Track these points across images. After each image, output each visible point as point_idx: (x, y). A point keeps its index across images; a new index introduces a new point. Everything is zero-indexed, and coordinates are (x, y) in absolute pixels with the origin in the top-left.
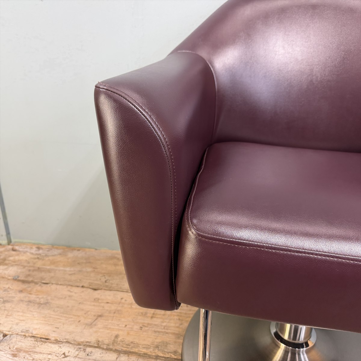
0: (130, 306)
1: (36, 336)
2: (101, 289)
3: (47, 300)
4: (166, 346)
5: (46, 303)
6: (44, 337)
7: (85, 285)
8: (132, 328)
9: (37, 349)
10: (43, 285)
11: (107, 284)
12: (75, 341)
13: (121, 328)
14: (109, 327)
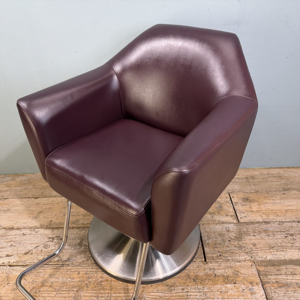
0: (57, 205)
1: (6, 228)
2: (40, 197)
3: (9, 208)
4: (78, 222)
5: (8, 210)
6: (10, 227)
7: (29, 196)
8: (59, 216)
9: (8, 234)
10: (4, 200)
11: (43, 194)
12: (28, 227)
13: (53, 217)
14: (46, 217)
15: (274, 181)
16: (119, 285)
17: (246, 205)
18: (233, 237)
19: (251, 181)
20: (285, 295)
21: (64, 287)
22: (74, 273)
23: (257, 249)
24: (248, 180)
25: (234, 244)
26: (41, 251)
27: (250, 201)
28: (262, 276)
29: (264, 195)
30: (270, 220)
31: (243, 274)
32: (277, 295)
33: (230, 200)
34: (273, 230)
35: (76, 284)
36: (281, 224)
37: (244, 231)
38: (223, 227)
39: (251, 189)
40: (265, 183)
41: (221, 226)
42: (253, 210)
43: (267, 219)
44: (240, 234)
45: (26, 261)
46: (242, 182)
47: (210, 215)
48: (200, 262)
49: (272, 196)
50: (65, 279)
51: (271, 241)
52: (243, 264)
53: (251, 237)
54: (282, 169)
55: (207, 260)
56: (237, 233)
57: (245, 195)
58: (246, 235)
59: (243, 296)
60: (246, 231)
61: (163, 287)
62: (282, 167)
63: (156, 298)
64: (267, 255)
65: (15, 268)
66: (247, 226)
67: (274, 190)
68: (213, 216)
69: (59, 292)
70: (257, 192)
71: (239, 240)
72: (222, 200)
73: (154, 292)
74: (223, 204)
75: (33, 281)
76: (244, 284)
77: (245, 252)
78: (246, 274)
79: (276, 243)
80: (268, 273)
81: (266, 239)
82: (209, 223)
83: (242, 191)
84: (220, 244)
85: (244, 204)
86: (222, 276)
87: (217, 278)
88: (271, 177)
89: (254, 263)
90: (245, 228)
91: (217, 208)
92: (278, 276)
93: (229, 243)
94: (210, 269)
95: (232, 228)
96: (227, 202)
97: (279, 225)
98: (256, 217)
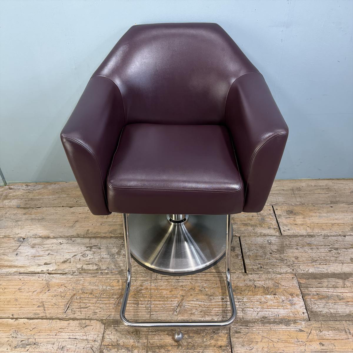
1: (42, 236)
2: (75, 206)
3: (43, 217)
4: (116, 231)
5: (43, 219)
6: (47, 236)
7: (64, 205)
8: (96, 225)
9: (45, 243)
10: (37, 208)
11: (77, 203)
12: (64, 236)
13: (90, 226)
14: (83, 226)
15: (322, 194)
16: (158, 293)
17: (289, 218)
18: (275, 249)
19: (297, 193)
20: (325, 306)
21: (104, 294)
22: (113, 281)
23: (299, 262)
24: (293, 192)
25: (275, 256)
26: (79, 260)
27: (295, 214)
28: (302, 288)
29: (310, 208)
30: (315, 233)
31: (284, 286)
32: (317, 307)
33: (273, 212)
34: (317, 244)
35: (116, 292)
36: (326, 237)
37: (286, 244)
39: (297, 201)
40: (312, 195)
41: (263, 238)
42: (297, 223)
43: (312, 232)
44: (282, 247)
45: (64, 269)
46: (287, 194)
48: (239, 273)
49: (318, 209)
50: (105, 287)
51: (314, 255)
52: (284, 276)
53: (293, 250)
54: (331, 181)
55: (247, 272)
56: (279, 246)
57: (289, 207)
58: (288, 248)
59: (282, 306)
60: (289, 245)
61: (203, 296)
62: (331, 178)
63: (195, 307)
64: (309, 269)
65: (54, 275)
66: (290, 239)
67: (322, 202)
68: (254, 228)
69: (99, 299)
70: (302, 204)
71: (281, 253)
72: (264, 212)
73: (194, 301)
74: (266, 217)
75: (73, 288)
76: (284, 295)
77: (286, 265)
78: (287, 286)
79: (319, 256)
80: (309, 286)
81: (309, 252)
82: (251, 235)
83: (286, 204)
84: (261, 257)
85: (288, 216)
86: (262, 288)
87: (257, 289)
88: (318, 189)
89: (296, 276)
90: (288, 241)
91: (259, 220)
92: (319, 288)
93: (270, 256)
94: (250, 280)
95: (274, 240)
96: (270, 214)
97: (323, 238)
98: (300, 230)
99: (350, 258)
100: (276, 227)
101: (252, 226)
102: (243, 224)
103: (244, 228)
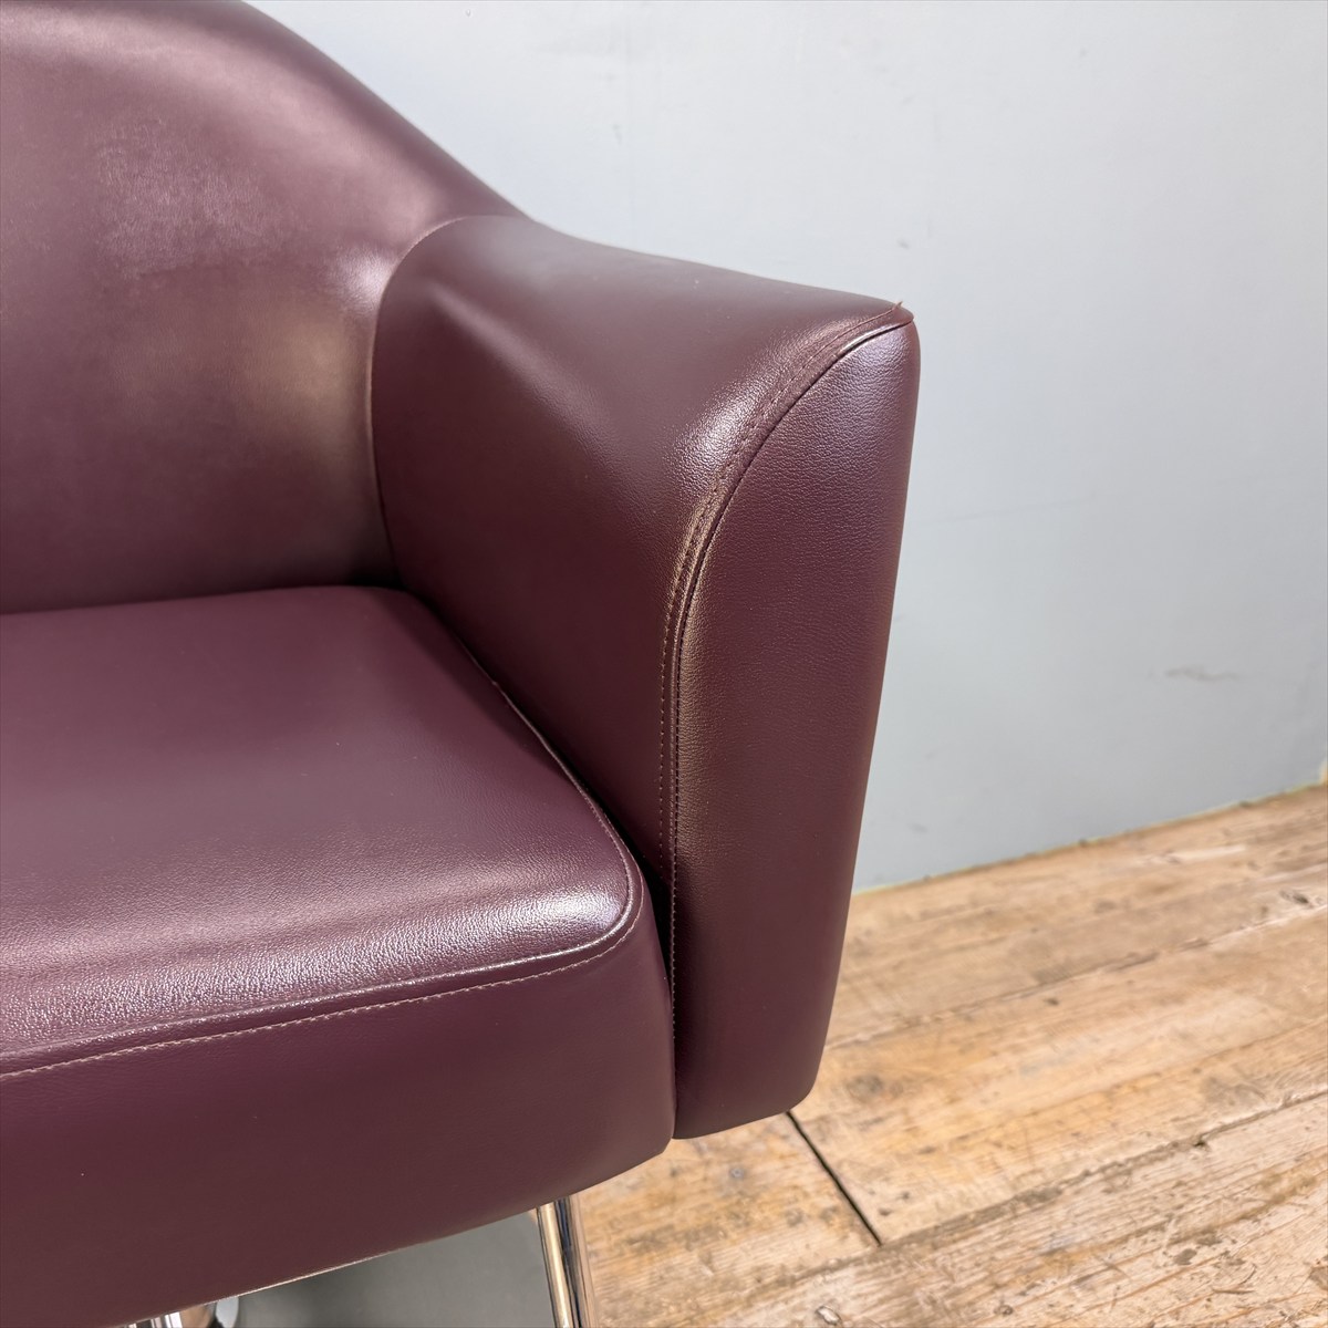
15: (974, 947)
17: (878, 1120)
27: (897, 1091)
29: (957, 1035)
30: (1050, 1175)
34: (1092, 1238)
36: (1119, 1182)
37: (933, 1302)
38: (794, 1310)
39: (879, 1016)
40: (933, 962)
41: (782, 1307)
42: (930, 1141)
43: (1032, 1173)
47: (688, 1248)
49: (996, 1031)
54: (982, 875)
57: (852, 1059)
60: (949, 1296)
62: (979, 864)
66: (937, 1254)
67: (996, 990)
68: (710, 1253)
70: (911, 1024)
74: (747, 1153)
81: (1079, 1309)
82: (700, 1311)
85: (867, 1115)
88: (945, 926)
90: (931, 1275)
91: (720, 1188)
95: (854, 1298)
97: (1108, 1192)
98: (968, 1180)
99: (1304, 1270)
100: (830, 1200)
101: (691, 1238)
102: (631, 1242)
103: (646, 1269)
